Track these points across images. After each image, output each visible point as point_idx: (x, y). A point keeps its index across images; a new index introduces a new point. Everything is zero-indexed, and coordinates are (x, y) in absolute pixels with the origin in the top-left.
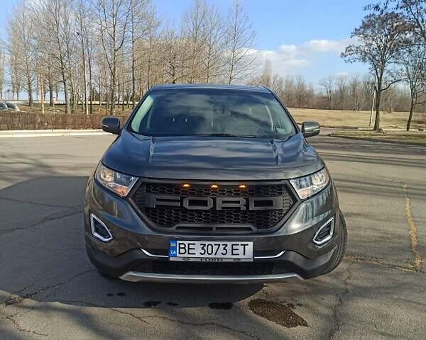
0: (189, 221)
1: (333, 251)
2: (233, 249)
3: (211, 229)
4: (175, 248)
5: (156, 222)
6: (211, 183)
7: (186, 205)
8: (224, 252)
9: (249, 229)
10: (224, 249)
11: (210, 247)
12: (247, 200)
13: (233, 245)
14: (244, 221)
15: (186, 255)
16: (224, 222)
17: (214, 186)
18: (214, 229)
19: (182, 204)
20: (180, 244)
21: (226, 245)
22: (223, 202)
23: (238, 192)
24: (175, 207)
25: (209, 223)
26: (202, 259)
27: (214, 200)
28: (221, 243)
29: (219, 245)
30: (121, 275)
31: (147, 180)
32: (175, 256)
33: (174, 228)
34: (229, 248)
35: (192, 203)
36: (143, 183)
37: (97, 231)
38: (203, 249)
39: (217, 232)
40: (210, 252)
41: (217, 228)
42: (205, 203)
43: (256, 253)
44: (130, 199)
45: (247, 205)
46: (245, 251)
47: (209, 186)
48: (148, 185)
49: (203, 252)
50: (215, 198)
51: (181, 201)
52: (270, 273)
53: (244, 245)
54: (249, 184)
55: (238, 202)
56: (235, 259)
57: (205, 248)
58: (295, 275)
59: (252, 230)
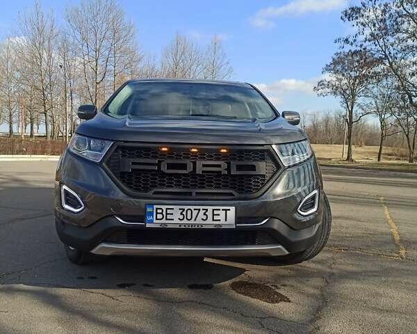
0: (167, 186)
1: (317, 226)
2: (213, 215)
3: (190, 194)
4: (151, 214)
5: (131, 187)
6: (191, 146)
7: (164, 168)
8: (205, 217)
9: (232, 194)
10: (205, 214)
11: (189, 212)
12: (229, 164)
13: (213, 210)
14: (225, 187)
15: (164, 221)
16: (204, 187)
17: (193, 150)
18: (194, 194)
19: (159, 168)
20: (157, 209)
21: (207, 210)
22: (204, 166)
23: (219, 156)
24: (152, 170)
25: (188, 187)
26: (180, 225)
27: (194, 163)
28: (201, 208)
29: (199, 210)
30: (92, 249)
31: (122, 144)
32: (151, 222)
33: (150, 193)
34: (209, 214)
35: (170, 166)
36: (118, 147)
37: (67, 203)
38: (181, 214)
39: (197, 197)
40: (189, 218)
41: (197, 193)
42: (184, 167)
43: (238, 219)
44: (104, 164)
45: (229, 169)
46: (226, 216)
47: (188, 150)
48: (123, 148)
49: (181, 217)
50: (195, 162)
51: (159, 165)
52: (253, 243)
53: (226, 210)
54: (231, 147)
55: (219, 166)
56: (216, 225)
57: (184, 213)
58: (280, 247)
59: (234, 195)
